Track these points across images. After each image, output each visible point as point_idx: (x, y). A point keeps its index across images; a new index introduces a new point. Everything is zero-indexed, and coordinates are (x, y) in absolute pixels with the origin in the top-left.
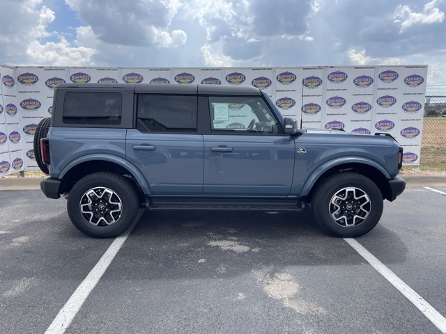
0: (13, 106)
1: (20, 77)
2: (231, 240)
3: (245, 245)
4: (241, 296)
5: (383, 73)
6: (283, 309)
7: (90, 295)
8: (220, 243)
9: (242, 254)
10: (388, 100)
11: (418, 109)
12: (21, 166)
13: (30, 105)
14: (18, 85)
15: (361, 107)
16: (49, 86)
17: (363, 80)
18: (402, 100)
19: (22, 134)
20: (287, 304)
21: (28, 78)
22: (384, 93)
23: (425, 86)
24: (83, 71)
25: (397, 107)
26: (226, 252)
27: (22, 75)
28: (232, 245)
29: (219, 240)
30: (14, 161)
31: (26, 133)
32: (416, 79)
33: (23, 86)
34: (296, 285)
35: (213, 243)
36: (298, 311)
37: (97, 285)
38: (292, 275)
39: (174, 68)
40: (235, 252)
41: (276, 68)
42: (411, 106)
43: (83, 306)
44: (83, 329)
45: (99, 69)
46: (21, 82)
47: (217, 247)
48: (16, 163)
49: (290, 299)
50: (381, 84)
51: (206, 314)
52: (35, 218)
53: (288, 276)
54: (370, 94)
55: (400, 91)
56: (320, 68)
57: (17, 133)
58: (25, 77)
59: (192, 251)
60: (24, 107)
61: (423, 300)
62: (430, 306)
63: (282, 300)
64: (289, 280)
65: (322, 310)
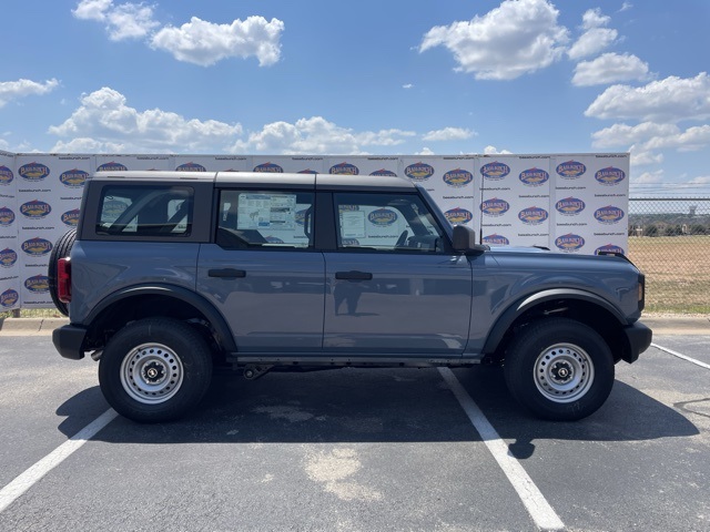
0: (9, 210)
1: (23, 169)
2: (290, 405)
3: (309, 411)
4: (269, 477)
5: (563, 165)
6: (321, 494)
7: (46, 475)
8: (270, 410)
9: (298, 424)
10: (571, 205)
11: (619, 218)
12: (14, 303)
13: (34, 210)
14: (19, 182)
15: (533, 214)
16: (65, 183)
17: (533, 176)
18: (593, 205)
19: (20, 253)
20: (329, 488)
21: (34, 169)
22: (566, 195)
23: (628, 184)
24: (117, 161)
25: (587, 215)
26: (275, 420)
27: (25, 166)
28: (288, 412)
29: (272, 405)
30: (4, 294)
31: (26, 251)
33: (27, 182)
34: (358, 464)
35: (260, 410)
36: (341, 497)
38: (358, 451)
39: (251, 157)
40: (287, 421)
41: (403, 157)
42: (608, 213)
43: (30, 489)
45: (141, 157)
46: (24, 176)
47: (266, 414)
48: (7, 296)
49: (338, 481)
50: (560, 181)
53: (351, 453)
54: (543, 196)
55: (589, 190)
56: (468, 157)
57: (12, 251)
58: (31, 169)
59: (225, 420)
60: (25, 214)
61: (533, 483)
62: (538, 492)
63: (325, 483)
64: (349, 458)
65: (377, 495)
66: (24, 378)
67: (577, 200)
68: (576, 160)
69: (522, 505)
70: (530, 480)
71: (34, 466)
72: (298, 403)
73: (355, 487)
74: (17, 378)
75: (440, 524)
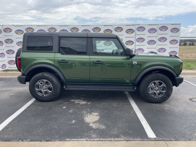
0: (1, 42)
1: (4, 30)
2: (81, 99)
3: (86, 101)
4: (74, 121)
5: (161, 27)
6: (89, 127)
7: (12, 120)
9: (82, 105)
10: (163, 39)
11: (177, 43)
13: (9, 41)
14: (4, 33)
15: (152, 42)
16: (16, 33)
17: (152, 30)
18: (169, 39)
19: (6, 54)
20: (91, 125)
21: (7, 30)
22: (162, 36)
23: (180, 33)
24: (31, 27)
25: (167, 42)
26: (76, 104)
27: (5, 29)
28: (80, 101)
29: (76, 99)
30: (2, 65)
31: (7, 53)
32: (176, 30)
33: (6, 33)
34: (99, 117)
35: (72, 101)
36: (94, 127)
37: (17, 117)
38: (99, 113)
39: (70, 25)
40: (80, 104)
41: (114, 25)
42: (173, 42)
43: (8, 125)
44: (4, 133)
45: (38, 26)
46: (5, 31)
47: (74, 102)
49: (93, 123)
50: (160, 32)
51: (56, 128)
52: (4, 89)
53: (97, 114)
54: (155, 37)
55: (168, 35)
56: (133, 25)
57: (3, 53)
58: (7, 29)
59: (62, 104)
60: (6, 42)
61: (148, 124)
62: (149, 127)
63: (89, 123)
64: (96, 115)
65: (104, 127)
66: (8, 91)
67: (165, 38)
68: (165, 25)
69: (144, 130)
70: (147, 123)
71: (9, 118)
72: (83, 98)
73: (98, 124)
74: (5, 91)
75: (121, 136)
